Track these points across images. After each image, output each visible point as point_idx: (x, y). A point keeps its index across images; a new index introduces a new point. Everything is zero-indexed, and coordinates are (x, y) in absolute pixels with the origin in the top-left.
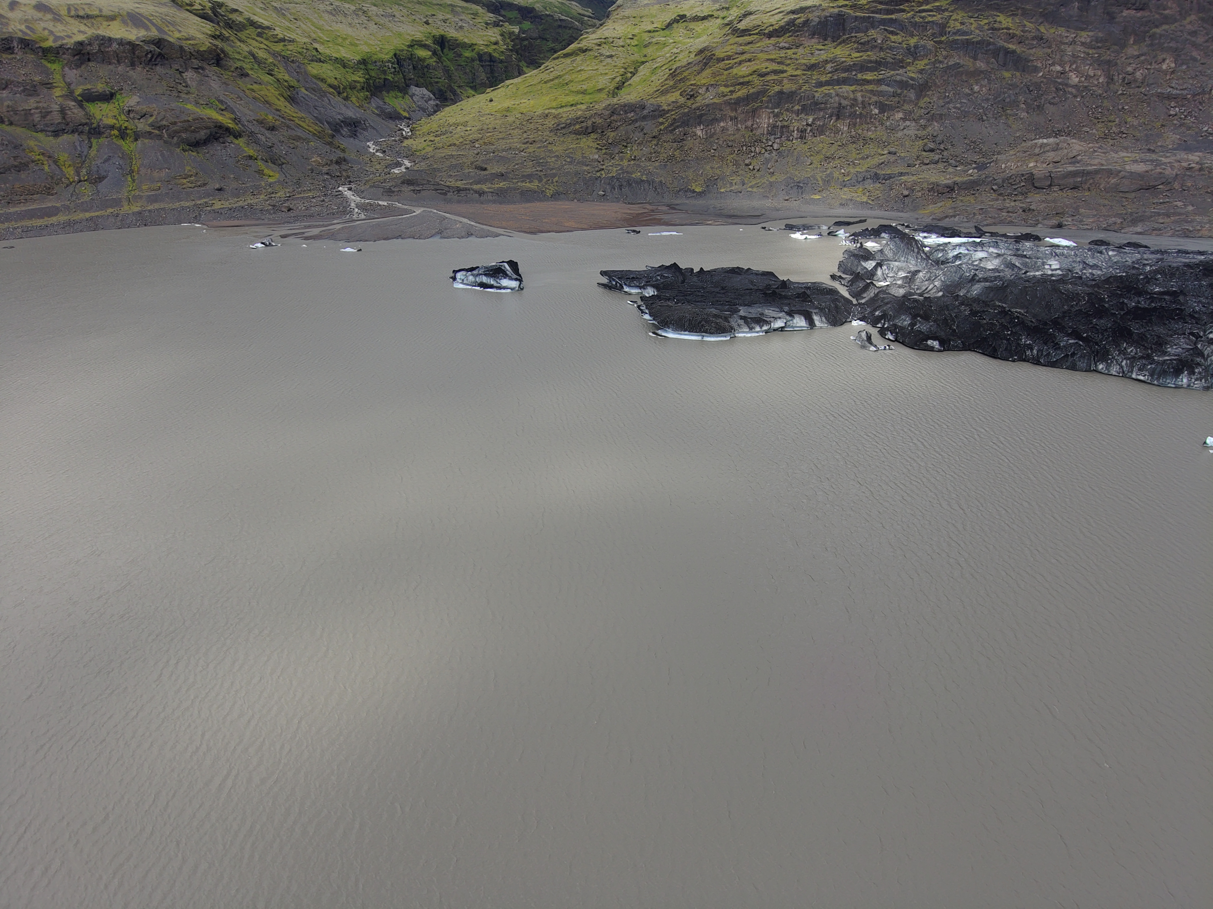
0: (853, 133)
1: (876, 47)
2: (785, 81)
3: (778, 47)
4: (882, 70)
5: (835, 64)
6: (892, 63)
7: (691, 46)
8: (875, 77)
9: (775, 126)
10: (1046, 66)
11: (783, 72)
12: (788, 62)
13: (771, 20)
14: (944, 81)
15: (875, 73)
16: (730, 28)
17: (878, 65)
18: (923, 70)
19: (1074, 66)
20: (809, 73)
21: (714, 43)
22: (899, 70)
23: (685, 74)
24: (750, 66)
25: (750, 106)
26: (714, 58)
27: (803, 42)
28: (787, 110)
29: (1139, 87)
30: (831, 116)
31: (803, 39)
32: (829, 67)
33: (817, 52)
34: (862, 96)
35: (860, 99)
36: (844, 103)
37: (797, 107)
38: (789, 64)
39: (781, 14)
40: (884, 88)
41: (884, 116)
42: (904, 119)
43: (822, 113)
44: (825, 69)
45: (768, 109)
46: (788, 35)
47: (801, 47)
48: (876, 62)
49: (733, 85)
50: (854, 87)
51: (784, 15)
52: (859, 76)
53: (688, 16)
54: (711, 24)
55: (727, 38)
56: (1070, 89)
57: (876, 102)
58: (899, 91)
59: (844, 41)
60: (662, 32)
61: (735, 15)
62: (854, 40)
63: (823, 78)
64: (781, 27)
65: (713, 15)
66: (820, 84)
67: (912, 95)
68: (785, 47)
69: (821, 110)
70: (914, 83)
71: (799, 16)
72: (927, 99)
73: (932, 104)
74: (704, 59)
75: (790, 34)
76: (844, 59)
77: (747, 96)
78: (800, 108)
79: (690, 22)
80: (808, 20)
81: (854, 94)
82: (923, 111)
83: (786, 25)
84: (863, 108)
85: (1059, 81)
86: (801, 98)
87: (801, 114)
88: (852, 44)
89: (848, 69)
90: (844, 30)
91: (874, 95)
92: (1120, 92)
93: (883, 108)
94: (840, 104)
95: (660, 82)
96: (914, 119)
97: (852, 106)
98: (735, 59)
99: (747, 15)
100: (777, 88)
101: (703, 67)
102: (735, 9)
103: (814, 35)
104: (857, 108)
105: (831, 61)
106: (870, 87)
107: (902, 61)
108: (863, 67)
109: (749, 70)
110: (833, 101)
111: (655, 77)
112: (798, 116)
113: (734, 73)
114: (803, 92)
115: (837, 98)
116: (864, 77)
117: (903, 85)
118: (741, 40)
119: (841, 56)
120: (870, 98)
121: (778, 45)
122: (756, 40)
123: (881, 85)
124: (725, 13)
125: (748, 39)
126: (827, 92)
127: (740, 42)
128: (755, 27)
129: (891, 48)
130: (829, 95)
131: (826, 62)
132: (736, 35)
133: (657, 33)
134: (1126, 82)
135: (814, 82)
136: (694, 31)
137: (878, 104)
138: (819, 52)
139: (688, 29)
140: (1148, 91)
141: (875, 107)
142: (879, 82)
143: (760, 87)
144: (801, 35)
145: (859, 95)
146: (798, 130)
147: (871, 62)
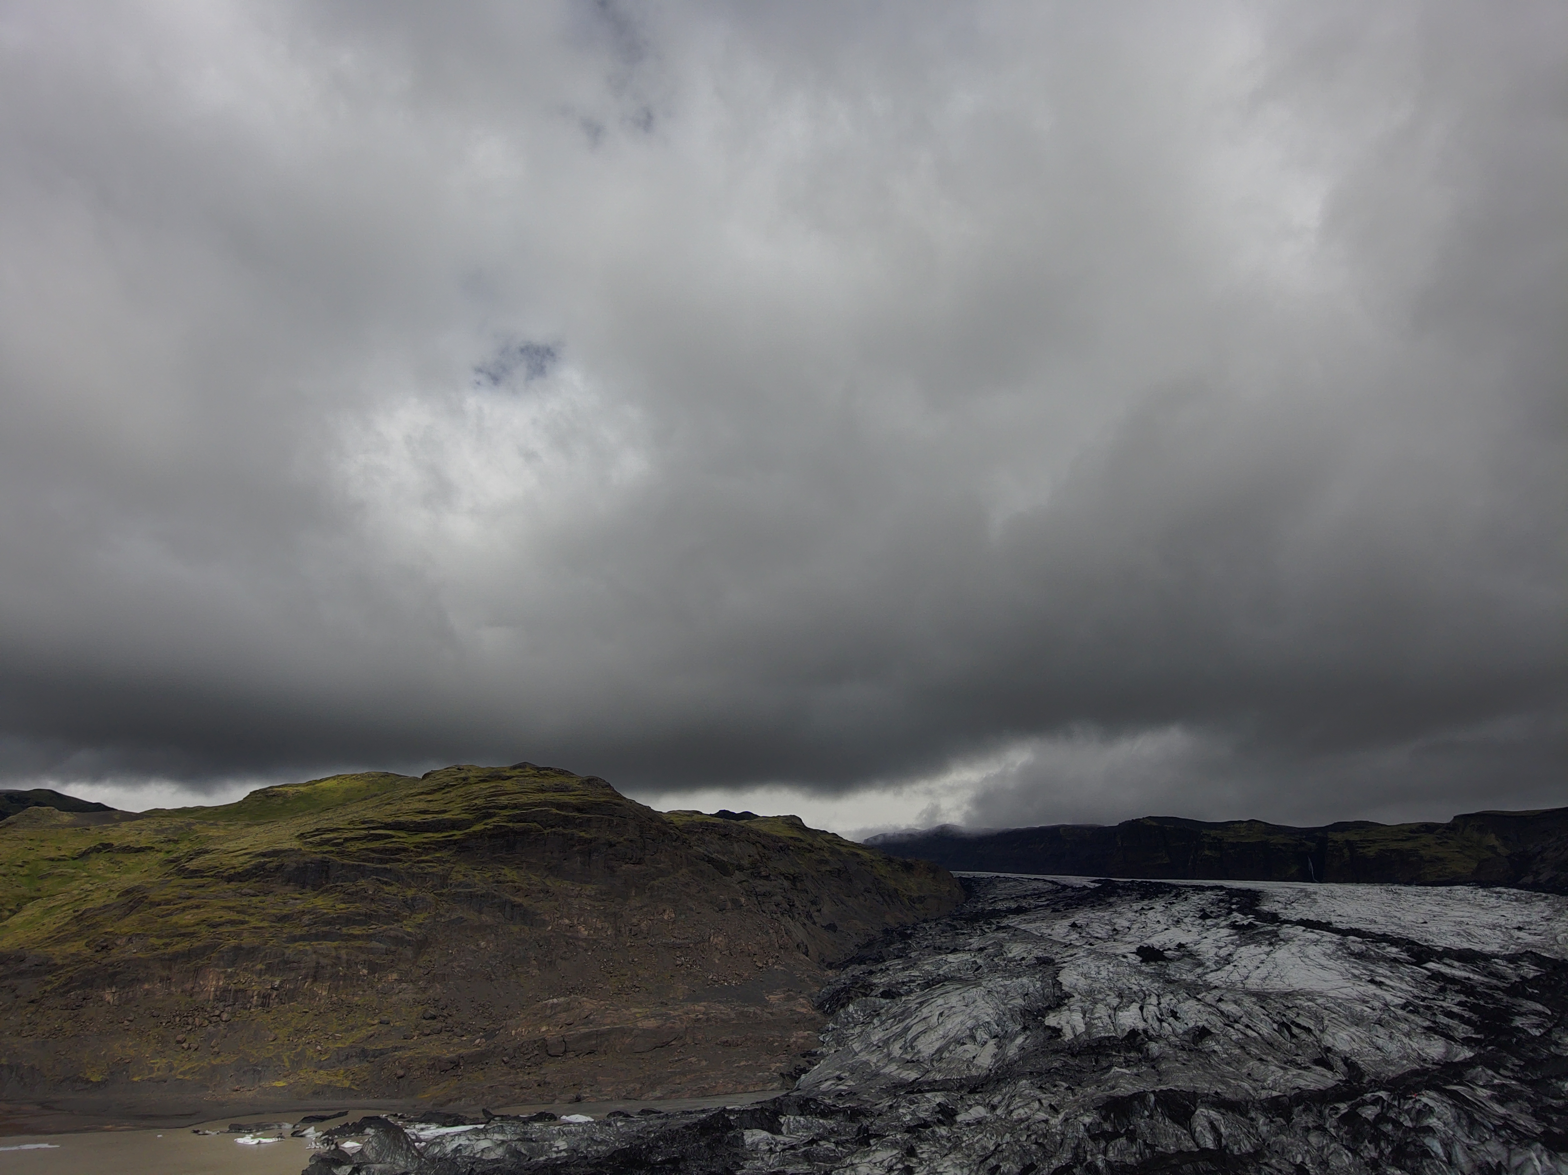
0: (335, 999)
1: (366, 898)
2: (246, 934)
3: (240, 893)
4: (373, 924)
5: (314, 916)
6: (385, 916)
7: (113, 883)
8: (364, 932)
9: (226, 990)
10: (554, 920)
11: (243, 923)
12: (252, 911)
13: (233, 862)
14: (446, 936)
15: (364, 927)
16: (176, 866)
17: (368, 918)
18: (421, 924)
19: (582, 919)
20: (279, 925)
21: (148, 883)
22: (393, 924)
23: (98, 919)
24: (197, 914)
25: (192, 964)
26: (146, 901)
27: (274, 889)
28: (245, 969)
29: (645, 938)
30: (305, 978)
31: (274, 885)
32: (306, 919)
33: (292, 901)
34: (347, 955)
35: (345, 957)
36: (324, 961)
37: (259, 966)
38: (253, 914)
39: (248, 856)
40: (374, 944)
41: (374, 977)
42: (399, 981)
43: (293, 974)
44: (300, 921)
45: (218, 967)
46: (254, 880)
47: (271, 895)
48: (366, 915)
49: (168, 936)
50: (337, 943)
51: (253, 857)
52: (345, 930)
53: (115, 845)
54: (149, 857)
55: (168, 879)
56: (580, 943)
57: (365, 961)
58: (393, 948)
59: (327, 890)
60: (72, 862)
61: (186, 851)
62: (339, 889)
63: (298, 932)
64: (247, 870)
65: (154, 848)
66: (294, 939)
67: (409, 952)
68: (249, 894)
69: (292, 970)
70: (411, 938)
71: (271, 859)
72: (426, 957)
73: (433, 963)
74: (130, 902)
75: (257, 879)
76: (325, 911)
77: (189, 950)
78: (264, 967)
79: (118, 853)
80: (283, 865)
81: (337, 951)
82: (422, 971)
83: (253, 869)
84: (348, 968)
85: (569, 934)
86: (265, 956)
87: (265, 975)
88: (337, 894)
89: (330, 922)
90: (328, 878)
91: (363, 952)
92: (629, 944)
93: (373, 968)
94: (318, 963)
95: (55, 926)
96: (411, 981)
97: (334, 965)
98: (176, 904)
99: (201, 853)
100: (233, 942)
101: (128, 912)
102: (186, 842)
103: (289, 881)
104: (341, 968)
105: (309, 912)
106: (358, 943)
107: (397, 914)
108: (349, 921)
109: (195, 919)
110: (308, 960)
111: (48, 919)
112: (260, 977)
113: (174, 921)
114: (269, 948)
115: (314, 956)
116: (351, 931)
117: (398, 941)
118: (188, 882)
119: (322, 907)
120: (357, 957)
121: (239, 891)
122: (210, 885)
123: (371, 940)
124: (172, 846)
125: (198, 881)
126: (301, 948)
127: (187, 885)
128: (210, 868)
129: (384, 900)
130: (305, 952)
131: (303, 913)
132: (182, 876)
133: (63, 863)
134: (633, 933)
135: (285, 936)
136: (121, 865)
137: (367, 963)
138: (294, 901)
139: (113, 860)
140: (655, 942)
141: (363, 968)
142: (369, 938)
143: (208, 940)
144: (272, 881)
145: (343, 952)
146: (258, 995)
147: (359, 914)
